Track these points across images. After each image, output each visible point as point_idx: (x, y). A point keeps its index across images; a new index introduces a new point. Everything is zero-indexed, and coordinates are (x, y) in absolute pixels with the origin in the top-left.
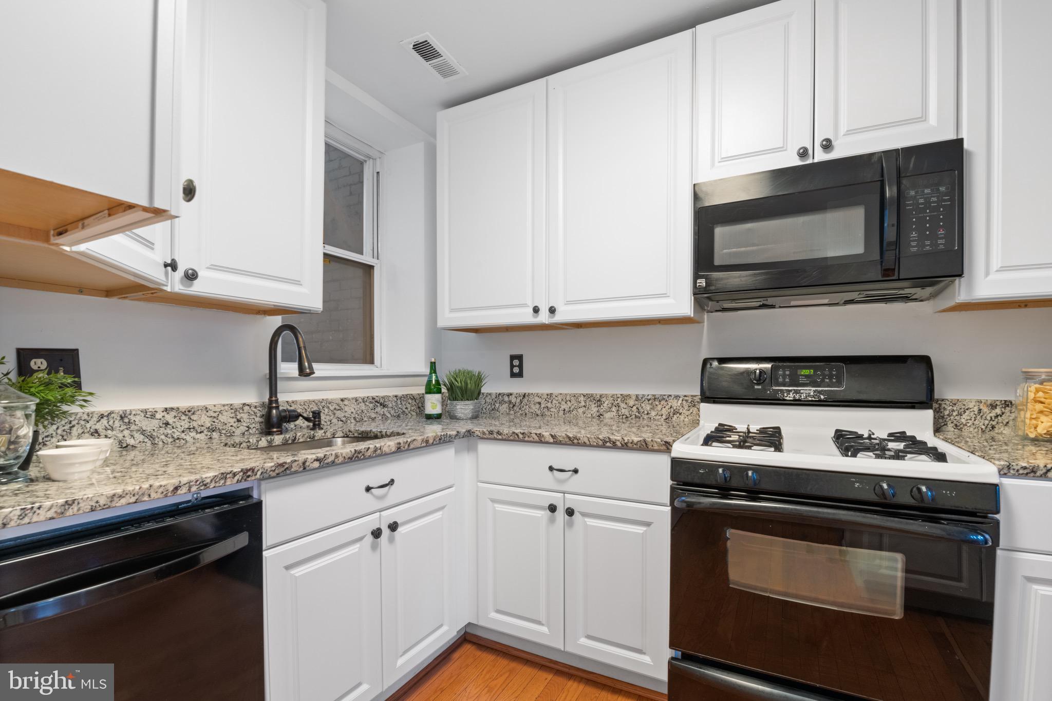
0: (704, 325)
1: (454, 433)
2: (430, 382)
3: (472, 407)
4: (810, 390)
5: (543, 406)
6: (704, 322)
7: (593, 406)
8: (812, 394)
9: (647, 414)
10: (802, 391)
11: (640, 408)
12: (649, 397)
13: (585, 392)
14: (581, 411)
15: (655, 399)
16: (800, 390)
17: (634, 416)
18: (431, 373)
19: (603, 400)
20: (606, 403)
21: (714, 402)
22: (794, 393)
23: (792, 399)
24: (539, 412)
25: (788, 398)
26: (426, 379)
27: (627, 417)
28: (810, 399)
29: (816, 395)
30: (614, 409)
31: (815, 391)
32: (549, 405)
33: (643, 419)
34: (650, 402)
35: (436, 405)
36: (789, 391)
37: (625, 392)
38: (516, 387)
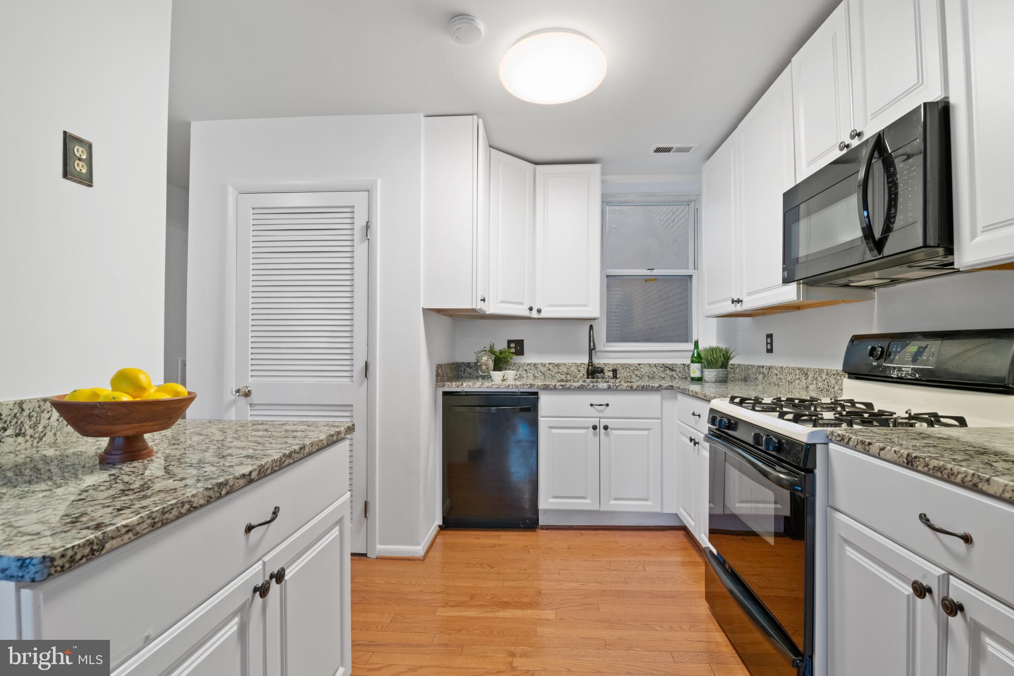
0: (875, 302)
1: (657, 385)
2: (693, 354)
3: (714, 374)
4: (909, 368)
5: (778, 377)
6: (874, 298)
7: (804, 378)
8: (910, 372)
9: (833, 388)
10: (903, 369)
11: (829, 382)
12: (834, 372)
13: (799, 366)
14: (797, 382)
15: (838, 374)
16: (902, 368)
17: (825, 390)
18: (695, 349)
19: (809, 373)
20: (810, 376)
21: (857, 378)
22: (897, 371)
23: (895, 376)
24: (776, 382)
25: (893, 376)
26: (691, 353)
27: (822, 390)
28: (909, 377)
29: (913, 373)
30: (814, 382)
31: (912, 369)
32: (781, 376)
33: (831, 392)
34: (835, 376)
35: (695, 371)
36: (894, 368)
37: (821, 367)
38: (766, 361)
